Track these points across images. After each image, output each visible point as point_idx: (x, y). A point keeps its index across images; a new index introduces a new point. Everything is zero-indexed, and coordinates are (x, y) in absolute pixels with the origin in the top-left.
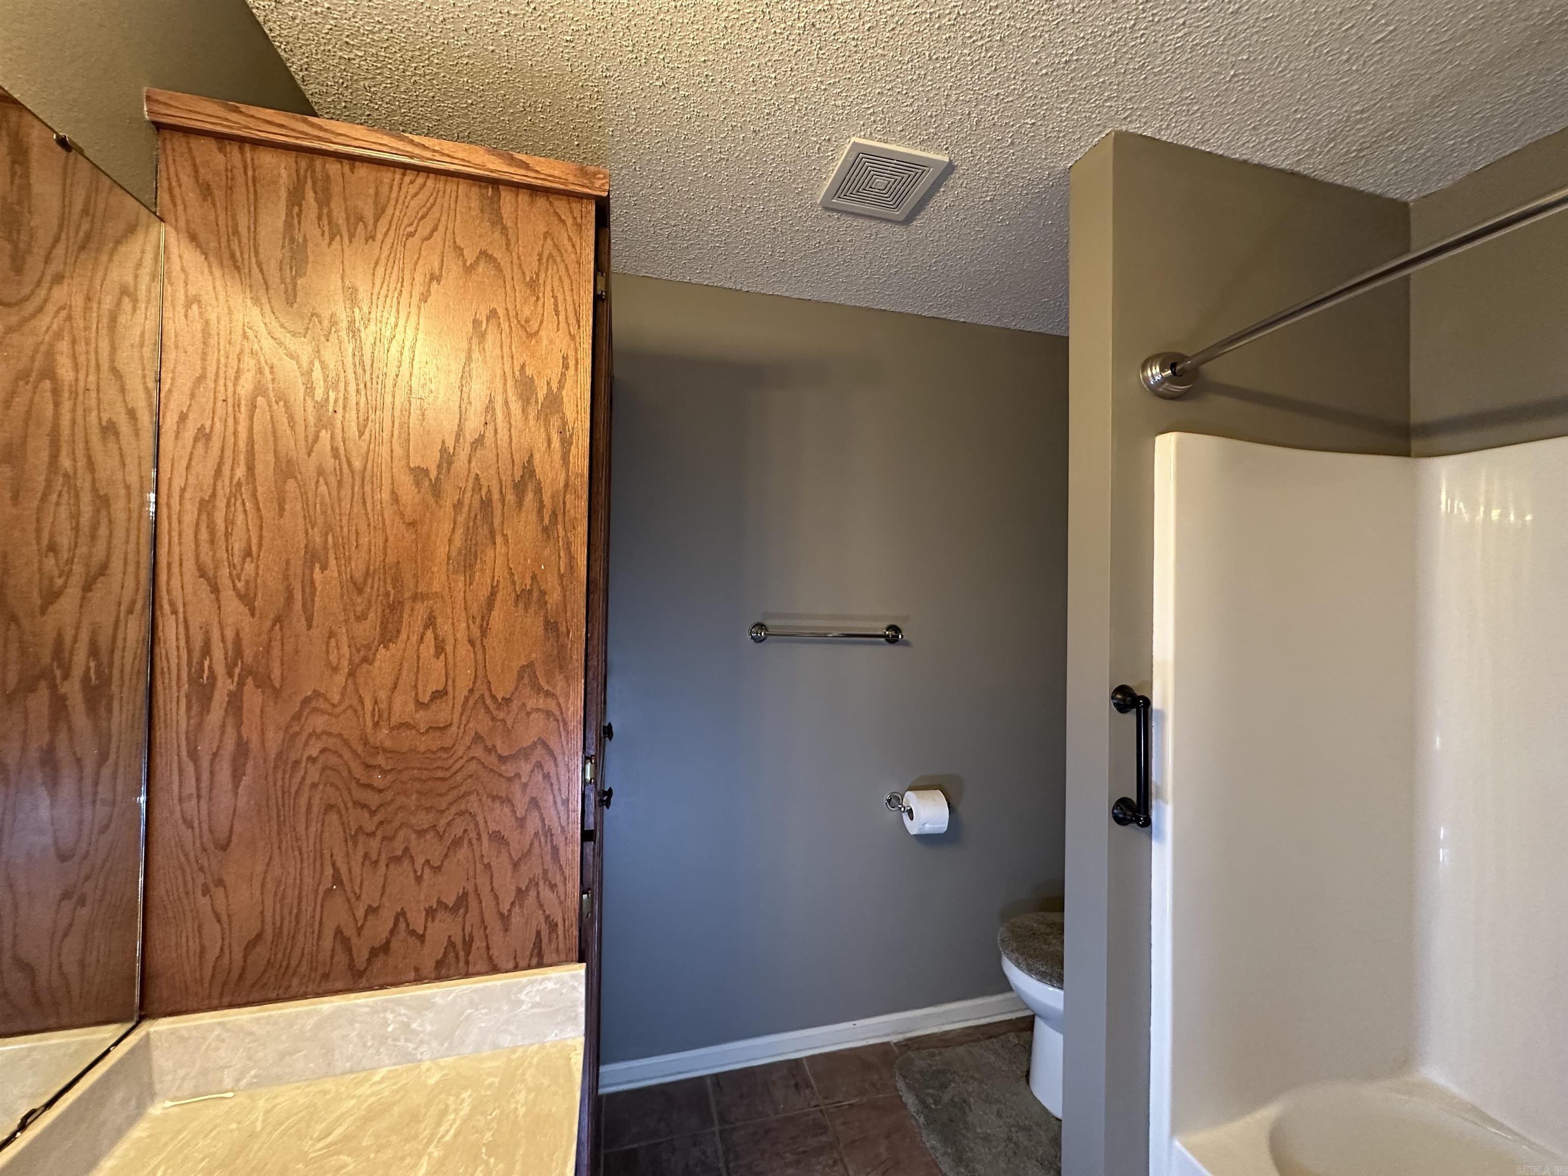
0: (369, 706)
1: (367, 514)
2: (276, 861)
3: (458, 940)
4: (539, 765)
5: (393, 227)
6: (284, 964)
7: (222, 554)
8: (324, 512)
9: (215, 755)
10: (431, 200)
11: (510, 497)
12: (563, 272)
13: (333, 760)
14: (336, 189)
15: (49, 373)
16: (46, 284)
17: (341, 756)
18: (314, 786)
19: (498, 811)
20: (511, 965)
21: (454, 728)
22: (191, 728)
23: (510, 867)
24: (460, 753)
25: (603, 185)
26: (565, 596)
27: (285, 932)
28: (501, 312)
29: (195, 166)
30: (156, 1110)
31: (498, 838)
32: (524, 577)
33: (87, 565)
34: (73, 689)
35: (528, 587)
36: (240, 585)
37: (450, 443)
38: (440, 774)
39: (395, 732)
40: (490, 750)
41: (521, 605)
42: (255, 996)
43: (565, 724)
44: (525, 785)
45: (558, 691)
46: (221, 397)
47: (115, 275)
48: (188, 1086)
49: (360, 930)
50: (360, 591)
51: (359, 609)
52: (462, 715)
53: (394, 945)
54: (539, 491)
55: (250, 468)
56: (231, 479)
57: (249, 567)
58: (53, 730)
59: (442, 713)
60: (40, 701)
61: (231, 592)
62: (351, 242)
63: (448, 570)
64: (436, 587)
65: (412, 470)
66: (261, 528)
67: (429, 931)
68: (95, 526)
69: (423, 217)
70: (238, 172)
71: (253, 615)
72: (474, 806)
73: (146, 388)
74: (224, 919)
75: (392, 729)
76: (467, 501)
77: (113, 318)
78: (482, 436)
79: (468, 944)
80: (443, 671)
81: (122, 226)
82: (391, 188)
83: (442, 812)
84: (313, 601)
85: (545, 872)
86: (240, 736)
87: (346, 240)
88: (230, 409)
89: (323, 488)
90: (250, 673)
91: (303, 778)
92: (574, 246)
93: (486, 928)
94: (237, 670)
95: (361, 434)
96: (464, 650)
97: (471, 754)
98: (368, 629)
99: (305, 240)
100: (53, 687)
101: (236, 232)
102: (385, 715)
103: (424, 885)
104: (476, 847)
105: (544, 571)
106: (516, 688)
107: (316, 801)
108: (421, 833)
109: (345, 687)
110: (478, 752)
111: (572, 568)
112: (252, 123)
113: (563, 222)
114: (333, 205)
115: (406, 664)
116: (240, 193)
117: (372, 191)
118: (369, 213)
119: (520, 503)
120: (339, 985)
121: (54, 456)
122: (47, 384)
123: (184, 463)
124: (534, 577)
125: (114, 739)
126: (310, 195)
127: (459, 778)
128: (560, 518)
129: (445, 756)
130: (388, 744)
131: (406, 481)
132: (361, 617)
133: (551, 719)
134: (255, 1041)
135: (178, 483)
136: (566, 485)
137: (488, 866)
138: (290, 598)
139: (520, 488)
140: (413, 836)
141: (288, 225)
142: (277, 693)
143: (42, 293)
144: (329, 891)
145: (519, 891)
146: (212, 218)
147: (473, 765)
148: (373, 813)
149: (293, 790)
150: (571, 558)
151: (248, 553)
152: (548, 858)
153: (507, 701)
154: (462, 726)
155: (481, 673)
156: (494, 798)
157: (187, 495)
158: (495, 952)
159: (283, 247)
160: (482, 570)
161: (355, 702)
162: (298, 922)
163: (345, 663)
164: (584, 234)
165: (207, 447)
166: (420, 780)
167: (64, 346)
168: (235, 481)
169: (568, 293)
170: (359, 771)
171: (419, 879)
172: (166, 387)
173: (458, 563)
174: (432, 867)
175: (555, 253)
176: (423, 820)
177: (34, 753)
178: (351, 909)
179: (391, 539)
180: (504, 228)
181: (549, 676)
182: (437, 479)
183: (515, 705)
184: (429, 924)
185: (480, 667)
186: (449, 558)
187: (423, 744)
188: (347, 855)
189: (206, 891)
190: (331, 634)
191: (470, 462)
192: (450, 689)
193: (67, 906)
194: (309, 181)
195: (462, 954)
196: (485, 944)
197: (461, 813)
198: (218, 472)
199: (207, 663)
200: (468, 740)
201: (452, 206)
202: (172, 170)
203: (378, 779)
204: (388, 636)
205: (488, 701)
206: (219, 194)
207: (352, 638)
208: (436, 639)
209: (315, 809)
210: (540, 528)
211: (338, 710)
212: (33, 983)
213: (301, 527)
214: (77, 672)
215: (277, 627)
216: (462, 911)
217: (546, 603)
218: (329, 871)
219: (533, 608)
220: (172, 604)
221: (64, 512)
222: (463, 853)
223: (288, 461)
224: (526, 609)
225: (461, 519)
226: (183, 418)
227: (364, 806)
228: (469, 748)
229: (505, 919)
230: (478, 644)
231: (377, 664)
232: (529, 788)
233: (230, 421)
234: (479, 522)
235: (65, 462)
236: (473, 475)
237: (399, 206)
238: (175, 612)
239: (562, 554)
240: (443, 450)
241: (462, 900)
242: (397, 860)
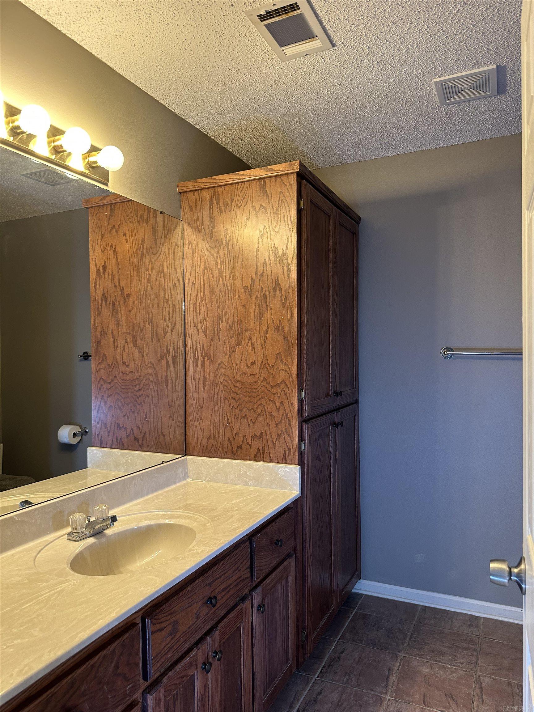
0: (234, 367)
1: (232, 304)
2: (214, 414)
3: (261, 448)
4: (283, 390)
5: (236, 205)
6: (216, 447)
7: (199, 319)
8: (222, 304)
9: (199, 380)
10: (246, 192)
11: (272, 293)
12: (286, 205)
13: (226, 384)
14: (221, 197)
15: (163, 272)
16: (161, 247)
17: (228, 382)
18: (222, 391)
19: (271, 405)
20: (276, 461)
21: (258, 375)
22: (194, 371)
23: (275, 426)
24: (259, 384)
25: (297, 167)
26: (290, 328)
27: (216, 437)
28: (267, 226)
29: (188, 202)
30: (189, 480)
31: (271, 414)
32: (277, 322)
33: (172, 324)
34: (170, 359)
35: (278, 325)
36: (203, 328)
37: (254, 276)
38: (254, 390)
39: (242, 375)
40: (268, 383)
41: (276, 332)
42: (210, 455)
43: (291, 375)
44: (279, 397)
45: (289, 363)
46: (197, 272)
47: (174, 241)
48: (195, 476)
49: (234, 439)
50: (231, 329)
51: (231, 335)
52: (260, 370)
53: (243, 446)
54: (281, 289)
55: (204, 293)
56: (200, 296)
57: (205, 323)
58: (167, 370)
59: (254, 369)
60: (164, 363)
61: (201, 331)
62: (225, 213)
63: (254, 321)
64: (251, 327)
65: (243, 287)
66: (207, 311)
67: (252, 444)
68: (173, 314)
69: (244, 198)
70: (198, 200)
71: (206, 338)
72: (264, 403)
73: (181, 272)
74: (202, 429)
75: (241, 374)
76: (259, 296)
77: (174, 253)
78: (263, 272)
79: (264, 450)
80: (254, 355)
81: (175, 225)
82: (235, 191)
83: (255, 403)
84: (220, 332)
85: (286, 429)
86: (204, 374)
87: (224, 214)
88: (199, 275)
89: (221, 296)
90: (206, 355)
91: (219, 389)
92: (290, 194)
93: (269, 446)
94: (203, 354)
95: (230, 278)
96: (260, 347)
97: (263, 384)
98: (234, 341)
99: (214, 217)
100: (167, 359)
101: (198, 219)
102: (239, 370)
103: (251, 428)
104: (265, 417)
105: (283, 319)
106: (275, 362)
107: (222, 396)
108: (249, 410)
109: (228, 360)
110: (264, 383)
111: (292, 317)
112: (200, 184)
113: (286, 185)
114: (220, 203)
115: (244, 353)
116: (199, 208)
117: (230, 194)
118: (229, 202)
119: (275, 295)
120: (229, 456)
121: (165, 295)
122: (162, 275)
123: (190, 293)
124: (280, 321)
125: (178, 374)
126: (214, 201)
127: (260, 391)
128: (288, 299)
129: (255, 384)
130: (240, 379)
131: (242, 291)
132: (232, 338)
133: (287, 373)
134: (209, 467)
135: (189, 298)
136: (289, 286)
137: (269, 424)
138: (214, 332)
139: (275, 289)
140: (247, 411)
141: (210, 213)
142: (212, 361)
143: (160, 249)
144: (226, 425)
145: (278, 434)
146: (193, 216)
147: (263, 388)
148: (237, 402)
149: (217, 392)
150: (291, 313)
151: (204, 319)
152: (287, 424)
153: (273, 366)
154: (260, 374)
155: (265, 357)
156: (270, 400)
157: (191, 302)
158: (271, 455)
159: (209, 220)
160: (264, 320)
161: (231, 365)
162: (219, 433)
163: (228, 352)
164: (293, 188)
165: (194, 286)
166: (248, 392)
167: (165, 263)
168: (201, 296)
169: (288, 212)
170: (233, 388)
171: (249, 425)
172: (185, 271)
173: (257, 318)
174: (252, 422)
175: (284, 198)
176: (250, 405)
177: (164, 377)
178: (232, 432)
179: (239, 311)
180: (267, 194)
181: (286, 357)
182: (250, 289)
183: (275, 367)
184: (252, 441)
185: (265, 354)
186: (255, 317)
187: (250, 379)
188: (230, 414)
189: (198, 421)
190: (225, 343)
191: (259, 282)
192: (256, 361)
193: (171, 419)
194: (214, 197)
195: (262, 454)
196: (268, 452)
197: (260, 405)
198: (197, 294)
199: (197, 352)
200: (262, 379)
201: (252, 192)
202: (184, 205)
203: (238, 391)
204: (239, 344)
205: (267, 366)
206: (194, 208)
207: (230, 344)
208: (252, 344)
209: (222, 398)
210: (281, 303)
211: (227, 367)
212: (165, 440)
213: (216, 309)
214: (171, 355)
215: (212, 341)
216: (261, 439)
217: (284, 331)
218: (226, 419)
219: (280, 332)
220: (189, 335)
221: (167, 310)
222: (261, 418)
223: (213, 289)
224: (278, 333)
225: (258, 302)
226: (189, 279)
227: (235, 399)
228: (262, 382)
229: (274, 444)
230: (264, 346)
231: (236, 352)
232: (280, 398)
233: (199, 278)
234: (263, 303)
235: (167, 296)
236: (260, 287)
237: (237, 197)
238: (189, 337)
239: (289, 312)
240: (252, 279)
241: (262, 434)
242: (243, 418)
